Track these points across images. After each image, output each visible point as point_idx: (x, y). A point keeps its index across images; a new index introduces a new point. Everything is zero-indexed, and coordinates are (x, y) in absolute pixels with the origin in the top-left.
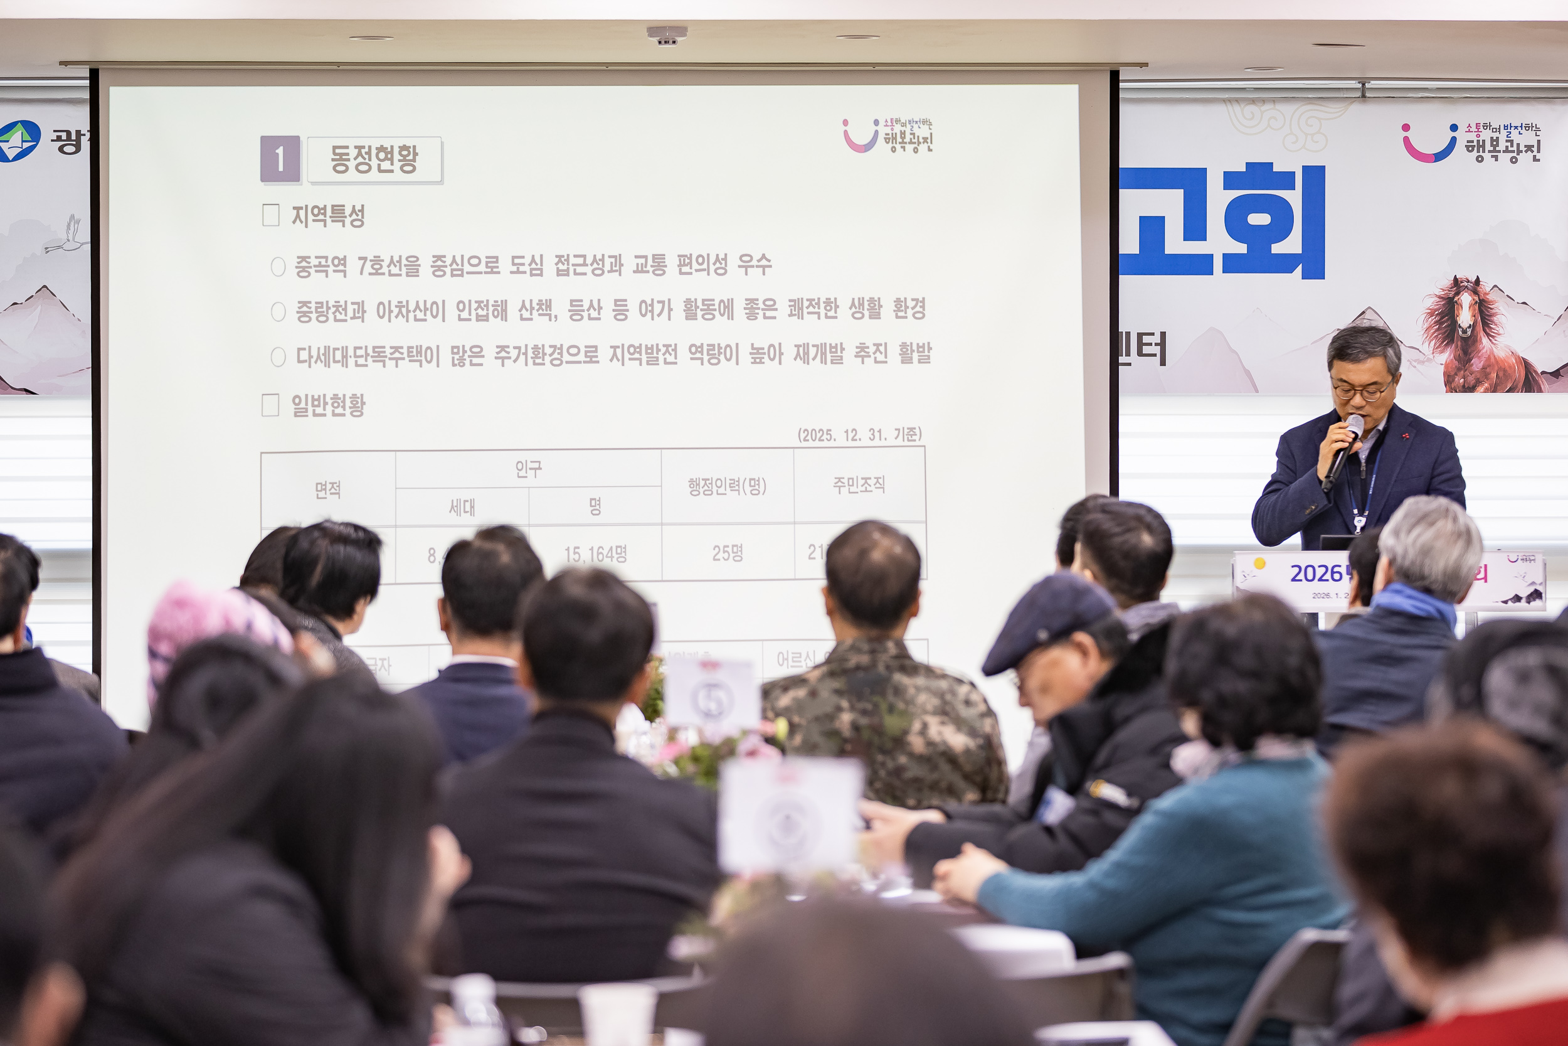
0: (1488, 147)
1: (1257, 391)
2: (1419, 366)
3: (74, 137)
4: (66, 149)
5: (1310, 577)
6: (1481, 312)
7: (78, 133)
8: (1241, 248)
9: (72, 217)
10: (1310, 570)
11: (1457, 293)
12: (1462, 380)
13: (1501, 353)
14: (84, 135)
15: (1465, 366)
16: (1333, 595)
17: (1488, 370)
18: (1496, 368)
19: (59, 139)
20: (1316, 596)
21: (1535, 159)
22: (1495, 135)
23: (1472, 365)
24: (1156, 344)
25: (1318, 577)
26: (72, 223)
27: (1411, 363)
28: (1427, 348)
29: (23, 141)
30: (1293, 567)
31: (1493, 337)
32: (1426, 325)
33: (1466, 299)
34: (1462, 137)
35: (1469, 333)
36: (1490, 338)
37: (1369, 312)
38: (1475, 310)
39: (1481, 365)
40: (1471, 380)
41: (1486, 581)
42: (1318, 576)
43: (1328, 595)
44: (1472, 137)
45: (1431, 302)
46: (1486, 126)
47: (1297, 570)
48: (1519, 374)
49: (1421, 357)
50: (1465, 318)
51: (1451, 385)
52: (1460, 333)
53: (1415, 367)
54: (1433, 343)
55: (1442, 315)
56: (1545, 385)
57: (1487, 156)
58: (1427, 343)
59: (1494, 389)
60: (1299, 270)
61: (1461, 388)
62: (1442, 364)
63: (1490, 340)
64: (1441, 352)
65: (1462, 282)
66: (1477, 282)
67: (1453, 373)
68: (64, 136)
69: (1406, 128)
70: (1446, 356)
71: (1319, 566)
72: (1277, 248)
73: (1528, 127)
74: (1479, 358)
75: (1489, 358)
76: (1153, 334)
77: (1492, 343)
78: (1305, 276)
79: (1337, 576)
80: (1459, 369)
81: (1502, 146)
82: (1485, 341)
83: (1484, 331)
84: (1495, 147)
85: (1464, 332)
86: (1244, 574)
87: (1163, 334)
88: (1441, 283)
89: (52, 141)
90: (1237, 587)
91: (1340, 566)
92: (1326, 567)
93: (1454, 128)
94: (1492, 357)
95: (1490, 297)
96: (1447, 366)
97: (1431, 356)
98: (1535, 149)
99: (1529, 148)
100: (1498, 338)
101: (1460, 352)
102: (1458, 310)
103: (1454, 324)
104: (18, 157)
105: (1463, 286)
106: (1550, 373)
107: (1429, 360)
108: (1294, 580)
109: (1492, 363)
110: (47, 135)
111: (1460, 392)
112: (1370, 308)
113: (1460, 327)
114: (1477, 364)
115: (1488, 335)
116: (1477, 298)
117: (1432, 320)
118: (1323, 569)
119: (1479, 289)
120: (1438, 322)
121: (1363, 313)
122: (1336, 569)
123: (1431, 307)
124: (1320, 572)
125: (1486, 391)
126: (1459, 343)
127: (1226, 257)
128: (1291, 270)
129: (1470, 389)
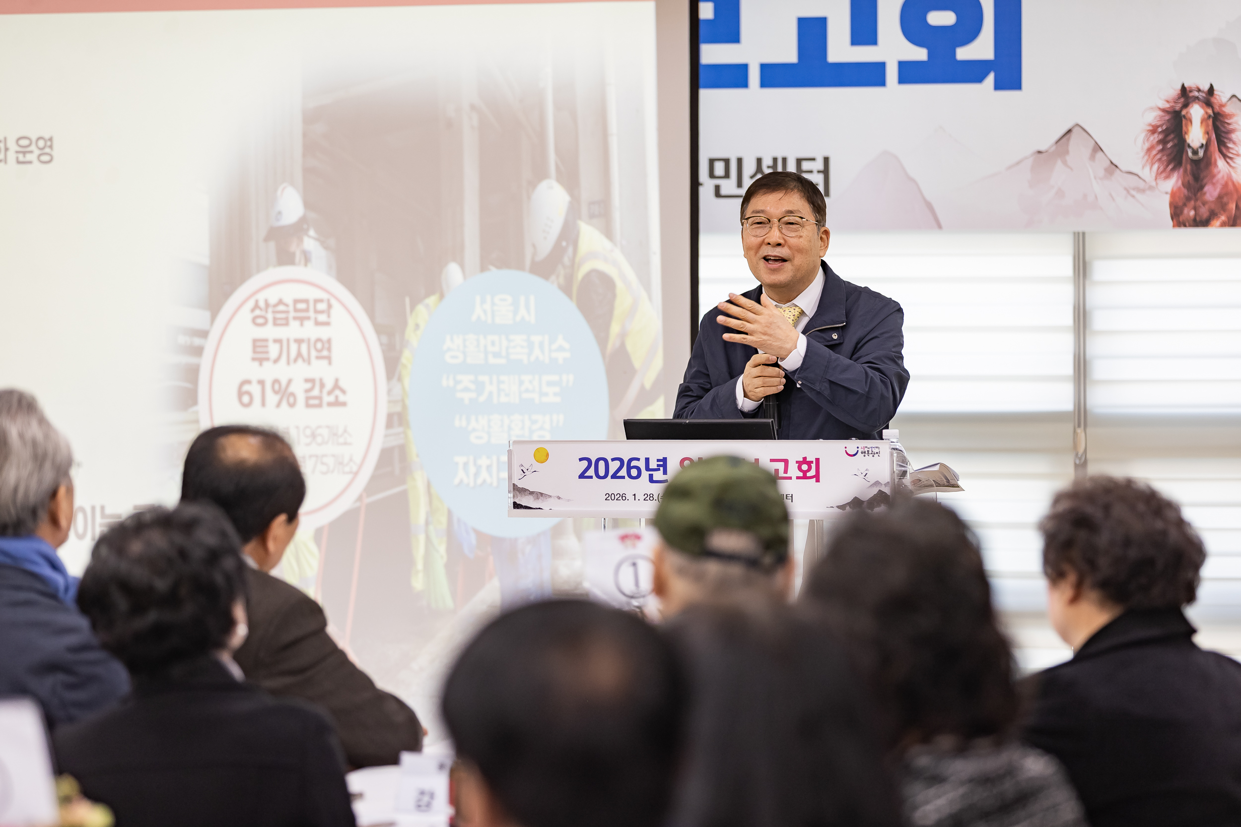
1: (940, 226)
2: (1139, 196)
5: (602, 472)
6: (1216, 128)
8: (920, 54)
10: (602, 464)
11: (1186, 105)
12: (1192, 213)
15: (1195, 195)
16: (629, 496)
17: (1225, 200)
18: (1235, 197)
20: (609, 497)
23: (1205, 194)
24: (819, 172)
25: (611, 473)
27: (1128, 192)
28: (1148, 173)
30: (581, 460)
31: (1231, 158)
32: (1147, 145)
33: (1197, 112)
35: (1201, 153)
36: (1228, 160)
37: (1076, 131)
38: (1207, 126)
39: (1216, 193)
40: (1204, 212)
41: (818, 481)
42: (612, 471)
43: (623, 497)
45: (1153, 117)
47: (585, 463)
49: (1141, 185)
50: (1196, 135)
51: (1178, 218)
52: (1190, 154)
53: (1133, 196)
54: (1156, 166)
55: (1166, 133)
58: (1147, 168)
59: (1233, 222)
60: (990, 79)
61: (1192, 223)
62: (1167, 193)
63: (1228, 163)
64: (1168, 177)
65: (1191, 91)
66: (1211, 90)
67: (1180, 204)
70: (1172, 183)
71: (613, 460)
72: (963, 53)
74: (1214, 184)
75: (1226, 185)
76: (813, 159)
77: (1230, 166)
78: (998, 86)
79: (634, 472)
80: (1188, 199)
82: (1221, 163)
83: (1220, 151)
85: (1195, 152)
86: (522, 468)
87: (826, 160)
88: (1165, 93)
90: (514, 485)
91: (638, 459)
92: (621, 460)
94: (1230, 184)
95: (1227, 110)
96: (1173, 195)
97: (1154, 184)
100: (1237, 160)
101: (1190, 178)
102: (1187, 126)
103: (1181, 144)
105: (1193, 96)
107: (1151, 188)
108: (582, 476)
109: (1230, 190)
111: (1190, 226)
112: (1077, 125)
113: (1189, 146)
114: (1211, 192)
115: (1225, 156)
116: (1210, 111)
117: (1156, 137)
118: (617, 463)
119: (1213, 100)
120: (1163, 142)
121: (1069, 131)
122: (634, 463)
123: (1153, 124)
124: (614, 466)
125: (1223, 225)
126: (1189, 167)
127: (902, 65)
128: (979, 79)
129: (1202, 222)
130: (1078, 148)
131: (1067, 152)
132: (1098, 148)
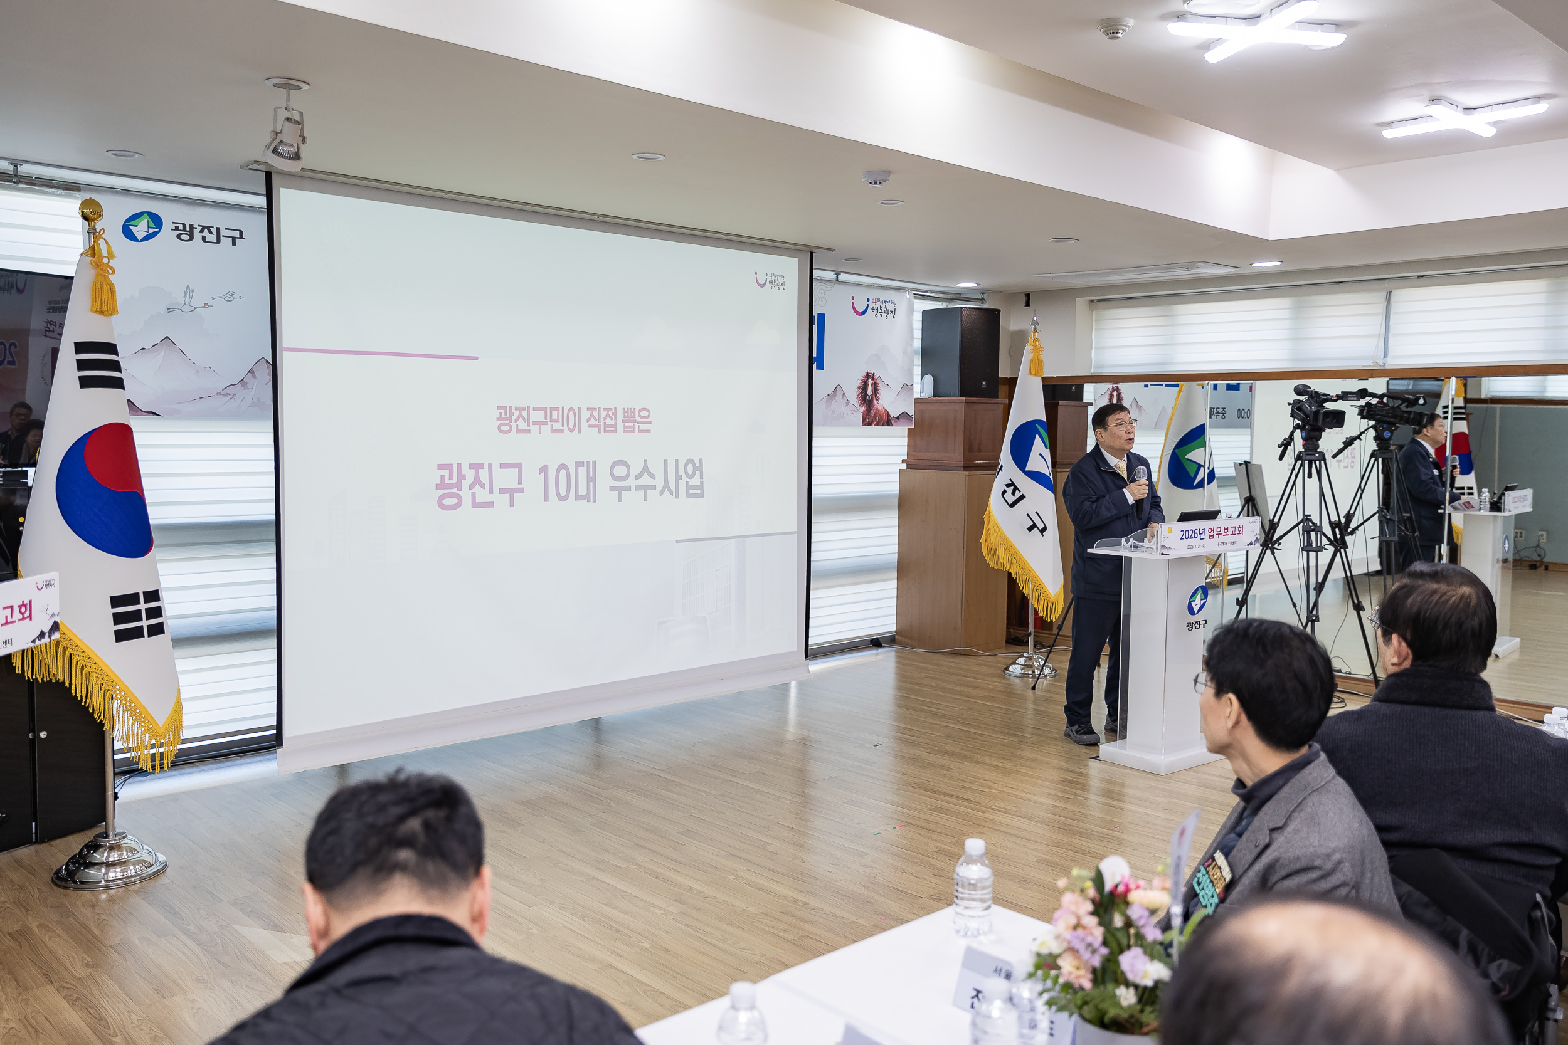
0: (879, 311)
2: (854, 413)
3: (188, 229)
4: (182, 237)
5: (1187, 536)
6: (875, 388)
7: (191, 226)
9: (188, 287)
10: (1187, 533)
11: (868, 379)
12: (867, 421)
13: (880, 408)
14: (196, 228)
15: (869, 414)
16: (1194, 546)
17: (876, 416)
18: (878, 415)
19: (177, 229)
20: (1189, 547)
21: (894, 318)
22: (881, 305)
23: (871, 413)
26: (188, 292)
27: (851, 412)
28: (857, 404)
29: (149, 227)
32: (857, 394)
33: (870, 382)
34: (871, 305)
36: (877, 400)
37: (839, 387)
38: (873, 387)
40: (870, 420)
42: (1190, 536)
44: (874, 305)
45: (859, 383)
46: (879, 300)
47: (1183, 533)
48: (885, 418)
50: (870, 391)
51: (864, 423)
54: (859, 402)
55: (861, 389)
56: (893, 423)
57: (879, 314)
59: (877, 425)
60: (815, 364)
61: (867, 424)
63: (877, 402)
64: (862, 406)
65: (868, 374)
66: (873, 374)
67: (865, 417)
68: (181, 227)
69: (853, 298)
70: (863, 409)
73: (892, 302)
74: (874, 410)
78: (817, 368)
79: (1196, 535)
80: (867, 415)
81: (883, 311)
82: (875, 401)
83: (875, 397)
84: (881, 310)
85: (869, 397)
86: (1164, 536)
88: (861, 375)
89: (172, 229)
91: (1197, 530)
93: (868, 300)
94: (877, 409)
95: (877, 381)
96: (864, 413)
98: (893, 313)
99: (892, 312)
100: (880, 401)
101: (867, 407)
102: (867, 387)
103: (866, 394)
104: (145, 239)
105: (869, 376)
106: (896, 418)
108: (1181, 539)
109: (878, 412)
110: (167, 225)
111: (866, 426)
112: (839, 385)
113: (868, 395)
114: (873, 412)
116: (873, 382)
117: (859, 391)
118: (1191, 532)
119: (874, 377)
120: (861, 393)
121: (837, 387)
123: (857, 386)
125: (875, 425)
126: (867, 403)
129: (870, 424)
130: (839, 394)
131: (836, 396)
132: (844, 394)
